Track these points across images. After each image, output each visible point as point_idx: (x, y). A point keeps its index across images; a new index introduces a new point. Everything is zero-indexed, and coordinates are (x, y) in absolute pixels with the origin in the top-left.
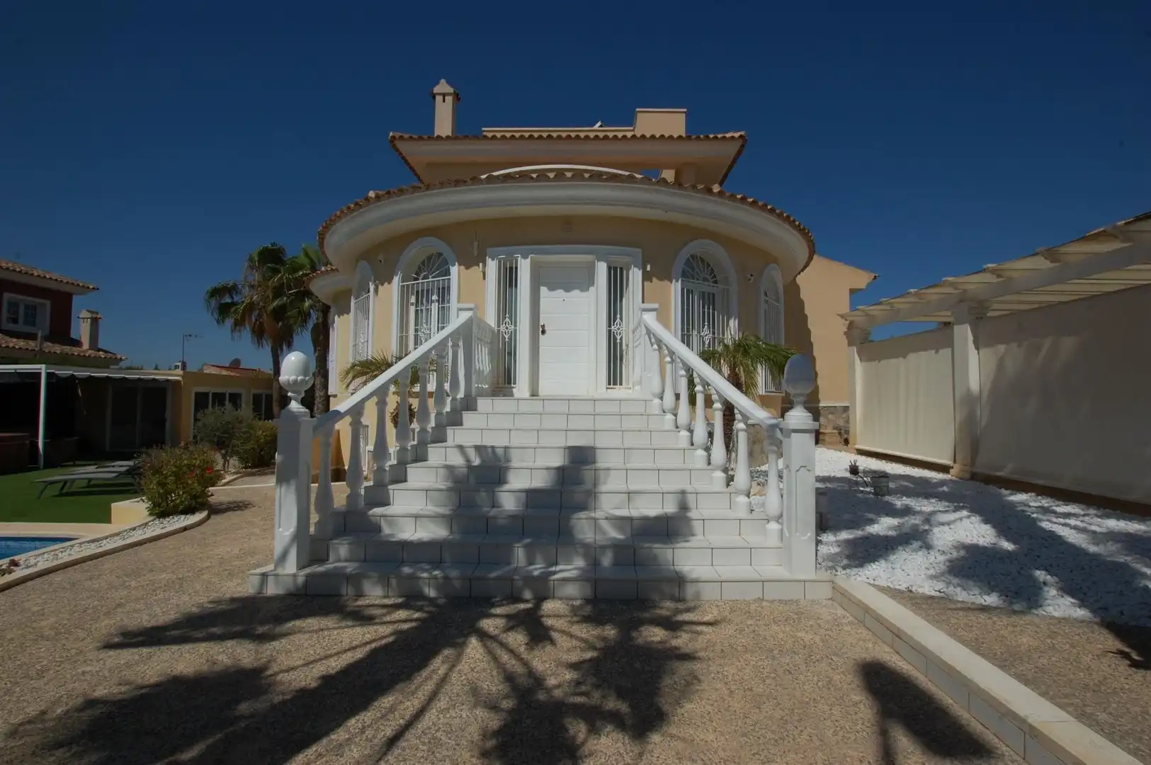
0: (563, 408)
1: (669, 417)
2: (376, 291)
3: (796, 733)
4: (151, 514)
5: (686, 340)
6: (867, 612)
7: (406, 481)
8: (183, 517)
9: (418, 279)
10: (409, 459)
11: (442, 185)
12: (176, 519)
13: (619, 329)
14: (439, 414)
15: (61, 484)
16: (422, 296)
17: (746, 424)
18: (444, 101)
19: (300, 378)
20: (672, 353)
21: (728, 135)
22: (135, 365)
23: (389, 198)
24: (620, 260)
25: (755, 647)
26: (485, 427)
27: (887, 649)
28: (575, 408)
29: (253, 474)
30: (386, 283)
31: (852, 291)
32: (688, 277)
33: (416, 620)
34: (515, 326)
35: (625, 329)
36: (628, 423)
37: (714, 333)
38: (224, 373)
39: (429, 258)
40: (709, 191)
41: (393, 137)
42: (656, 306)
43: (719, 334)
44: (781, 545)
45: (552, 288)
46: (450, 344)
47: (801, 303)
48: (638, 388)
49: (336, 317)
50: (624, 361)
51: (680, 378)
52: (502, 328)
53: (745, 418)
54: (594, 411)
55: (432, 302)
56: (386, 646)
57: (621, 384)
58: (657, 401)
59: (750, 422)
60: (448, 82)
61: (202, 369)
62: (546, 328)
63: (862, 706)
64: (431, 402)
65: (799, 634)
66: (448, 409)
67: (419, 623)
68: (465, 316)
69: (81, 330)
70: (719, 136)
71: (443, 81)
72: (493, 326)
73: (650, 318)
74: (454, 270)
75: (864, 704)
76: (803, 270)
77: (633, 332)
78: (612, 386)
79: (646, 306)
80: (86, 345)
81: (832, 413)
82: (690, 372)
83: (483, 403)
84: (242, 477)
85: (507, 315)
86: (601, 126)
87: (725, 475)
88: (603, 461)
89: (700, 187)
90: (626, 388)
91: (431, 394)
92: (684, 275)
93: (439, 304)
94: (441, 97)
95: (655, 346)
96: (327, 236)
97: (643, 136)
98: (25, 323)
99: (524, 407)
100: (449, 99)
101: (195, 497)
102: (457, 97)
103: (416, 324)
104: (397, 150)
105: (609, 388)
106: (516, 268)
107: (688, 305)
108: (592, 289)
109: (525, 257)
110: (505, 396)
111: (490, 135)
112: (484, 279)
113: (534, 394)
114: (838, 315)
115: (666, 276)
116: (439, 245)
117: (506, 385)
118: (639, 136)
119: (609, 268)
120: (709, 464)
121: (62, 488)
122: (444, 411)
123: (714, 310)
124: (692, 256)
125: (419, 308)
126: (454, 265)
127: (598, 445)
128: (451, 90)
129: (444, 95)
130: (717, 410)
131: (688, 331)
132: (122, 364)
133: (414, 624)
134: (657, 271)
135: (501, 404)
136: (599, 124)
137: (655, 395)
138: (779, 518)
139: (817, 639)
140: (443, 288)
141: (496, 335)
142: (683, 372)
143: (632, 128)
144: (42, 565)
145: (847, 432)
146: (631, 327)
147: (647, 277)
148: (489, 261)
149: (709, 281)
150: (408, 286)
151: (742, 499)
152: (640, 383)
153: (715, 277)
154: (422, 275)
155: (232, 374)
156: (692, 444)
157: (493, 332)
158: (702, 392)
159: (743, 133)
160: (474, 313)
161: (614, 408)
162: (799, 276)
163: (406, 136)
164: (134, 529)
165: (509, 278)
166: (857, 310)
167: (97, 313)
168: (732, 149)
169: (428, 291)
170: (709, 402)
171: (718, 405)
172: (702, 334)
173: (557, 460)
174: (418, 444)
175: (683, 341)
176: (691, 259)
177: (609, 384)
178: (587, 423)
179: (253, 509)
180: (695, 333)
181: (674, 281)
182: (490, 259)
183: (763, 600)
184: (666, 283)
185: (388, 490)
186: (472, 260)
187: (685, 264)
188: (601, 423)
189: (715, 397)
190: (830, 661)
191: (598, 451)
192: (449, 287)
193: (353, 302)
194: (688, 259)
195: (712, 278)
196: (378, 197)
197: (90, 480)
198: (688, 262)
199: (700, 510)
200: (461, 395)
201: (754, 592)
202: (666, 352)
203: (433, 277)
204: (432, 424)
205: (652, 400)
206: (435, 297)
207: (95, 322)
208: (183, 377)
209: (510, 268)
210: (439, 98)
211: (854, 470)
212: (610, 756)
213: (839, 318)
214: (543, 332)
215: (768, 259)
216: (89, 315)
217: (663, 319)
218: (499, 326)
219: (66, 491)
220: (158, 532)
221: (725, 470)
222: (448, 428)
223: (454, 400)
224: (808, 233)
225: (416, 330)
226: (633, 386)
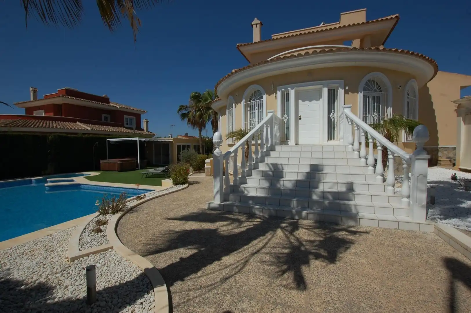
0: (310, 149)
1: (356, 153)
2: (236, 106)
3: (408, 276)
4: (173, 184)
5: (365, 119)
6: (451, 239)
7: (252, 176)
8: (182, 185)
9: (250, 101)
10: (253, 168)
11: (259, 64)
12: (180, 186)
13: (333, 116)
14: (262, 152)
15: (146, 174)
16: (252, 108)
17: (393, 156)
18: (256, 27)
19: (219, 141)
20: (358, 126)
21: (389, 18)
22: (159, 137)
23: (240, 71)
24: (332, 86)
25: (393, 245)
26: (279, 157)
27: (460, 254)
28: (315, 149)
29: (197, 173)
30: (239, 104)
31: (462, 88)
32: (366, 90)
33: (259, 222)
34: (289, 117)
35: (336, 116)
36: (337, 155)
37: (379, 115)
38: (184, 138)
39: (255, 92)
40: (378, 49)
41: (238, 46)
42: (351, 105)
43: (382, 115)
44: (408, 208)
45: (304, 100)
46: (265, 126)
47: (430, 97)
48: (342, 140)
49: (220, 117)
50: (335, 129)
51: (362, 136)
52: (283, 118)
53: (393, 153)
54: (322, 151)
55: (257, 109)
56: (251, 228)
57: (334, 139)
58: (351, 146)
59: (395, 155)
60: (258, 19)
61: (177, 137)
62: (301, 117)
63: (442, 272)
64: (259, 147)
65: (415, 244)
66: (265, 150)
67: (261, 223)
68: (270, 115)
69: (144, 126)
70: (384, 19)
71: (256, 19)
72: (280, 117)
73: (348, 111)
74: (264, 96)
75: (443, 272)
76: (431, 80)
77: (340, 117)
78: (330, 140)
79: (346, 106)
80: (145, 131)
81: (446, 151)
82: (366, 133)
83: (278, 148)
84: (194, 173)
85: (285, 113)
86: (324, 24)
87: (382, 178)
88: (327, 170)
89: (373, 48)
90: (336, 141)
91: (259, 145)
92: (365, 89)
93: (259, 110)
94: (255, 26)
95: (350, 123)
96: (218, 88)
97: (344, 26)
98: (130, 124)
99: (294, 149)
100: (258, 26)
101: (184, 179)
102: (261, 24)
103: (251, 118)
104: (240, 50)
105: (329, 141)
106: (289, 93)
107: (366, 103)
108: (321, 100)
109: (292, 89)
110: (285, 145)
111: (275, 38)
112: (276, 99)
113: (297, 144)
114: (452, 101)
115: (355, 90)
116: (258, 87)
117: (286, 141)
118: (342, 26)
119: (329, 90)
120: (375, 173)
121: (147, 175)
122: (264, 151)
123: (379, 104)
124: (369, 80)
125: (252, 112)
126: (264, 95)
127: (324, 164)
128: (259, 22)
129: (256, 24)
130: (379, 150)
131: (366, 114)
132: (155, 136)
133: (259, 223)
134: (351, 89)
135: (284, 148)
136: (323, 23)
137: (350, 144)
138: (408, 197)
139: (423, 246)
140: (260, 104)
141: (281, 121)
142: (363, 134)
143: (339, 22)
144: (151, 197)
145: (455, 160)
146: (339, 115)
147: (346, 92)
148: (278, 92)
149: (377, 91)
150: (247, 104)
151: (391, 188)
152: (343, 138)
153: (380, 88)
154: (252, 100)
155: (186, 138)
156: (367, 164)
157: (280, 120)
158: (372, 142)
159: (397, 15)
160: (273, 114)
161: (331, 149)
162: (428, 83)
163: (243, 44)
164: (170, 188)
165: (286, 98)
166: (464, 98)
167: (147, 120)
168: (391, 24)
169: (255, 105)
170: (375, 146)
171: (379, 148)
172: (373, 116)
173: (307, 169)
174: (255, 163)
175: (363, 120)
176: (368, 82)
177: (329, 139)
178: (319, 155)
179: (201, 184)
180: (370, 115)
181: (359, 93)
182: (278, 91)
183: (398, 229)
184: (356, 94)
185: (246, 179)
186: (271, 92)
187: (365, 85)
188: (325, 155)
189: (378, 144)
190: (429, 255)
191: (324, 167)
192: (262, 103)
193: (227, 111)
194: (367, 82)
195: (379, 90)
196: (236, 72)
197: (153, 173)
198: (367, 84)
199: (370, 191)
200: (269, 145)
201: (394, 226)
202: (355, 125)
203: (256, 100)
204: (260, 156)
205: (348, 146)
206: (257, 108)
207: (147, 122)
208: (173, 140)
209: (286, 94)
210: (254, 26)
211: (454, 178)
212: (331, 270)
213: (452, 103)
214: (300, 119)
215: (409, 77)
216: (145, 121)
217: (354, 111)
218: (282, 117)
219: (148, 176)
220: (176, 189)
221: (383, 175)
222: (265, 157)
223: (267, 147)
224: (434, 61)
225: (251, 121)
226: (340, 140)
